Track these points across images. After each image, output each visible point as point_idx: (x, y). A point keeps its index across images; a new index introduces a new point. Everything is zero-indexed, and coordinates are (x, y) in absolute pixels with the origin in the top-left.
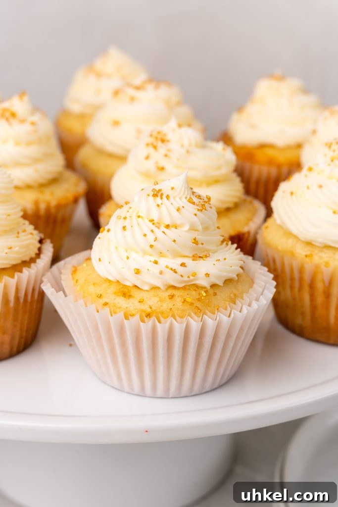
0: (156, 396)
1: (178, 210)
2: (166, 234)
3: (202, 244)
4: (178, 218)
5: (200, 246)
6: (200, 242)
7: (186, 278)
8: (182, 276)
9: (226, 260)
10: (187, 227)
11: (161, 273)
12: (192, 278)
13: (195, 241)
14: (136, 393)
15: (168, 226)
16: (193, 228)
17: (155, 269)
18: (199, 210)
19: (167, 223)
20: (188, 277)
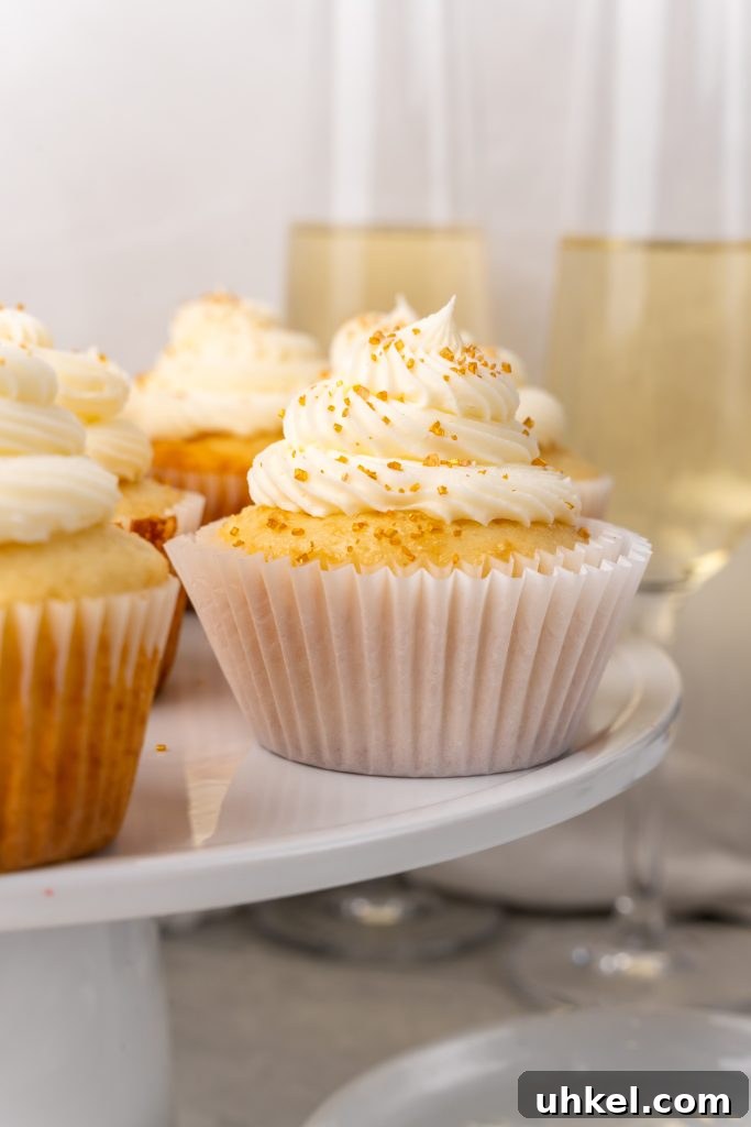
0: (342, 768)
1: (411, 365)
2: (374, 409)
3: (455, 438)
4: (405, 382)
5: (450, 440)
6: (448, 433)
7: (395, 493)
8: (388, 487)
9: (508, 480)
10: (423, 401)
11: (346, 478)
12: (408, 493)
13: (437, 427)
14: (303, 760)
15: (383, 396)
16: (435, 403)
17: (336, 472)
18: (454, 369)
19: (383, 388)
20: (402, 491)
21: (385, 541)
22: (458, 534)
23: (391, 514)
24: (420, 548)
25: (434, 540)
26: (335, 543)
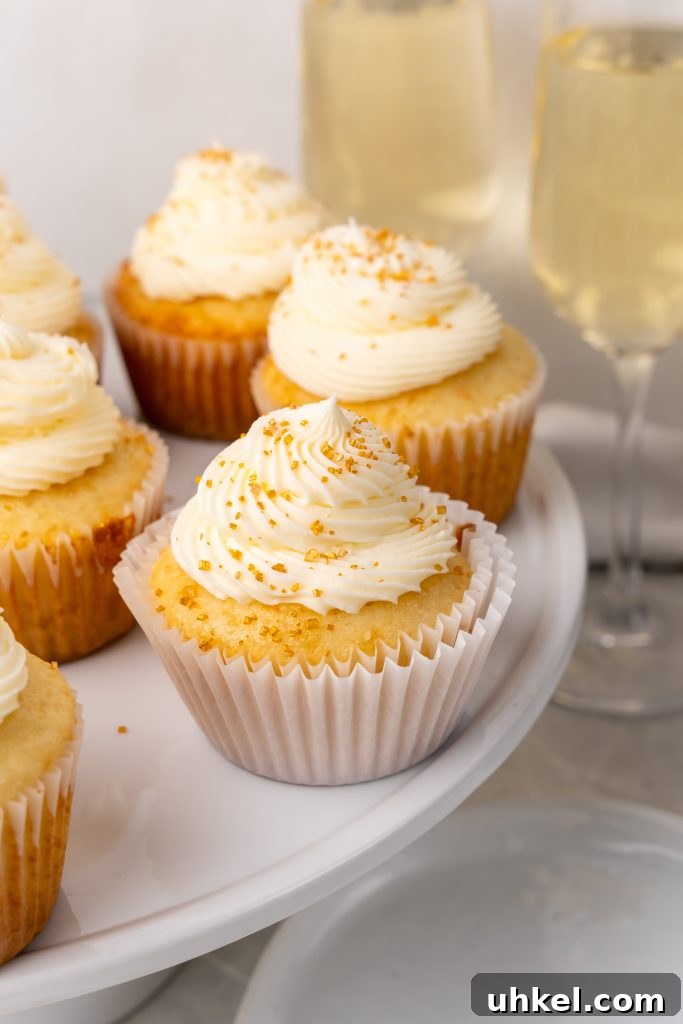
1: (295, 466)
2: (263, 508)
3: (332, 533)
4: (289, 481)
5: (328, 535)
6: (327, 529)
7: (278, 593)
8: (273, 588)
9: (378, 567)
10: (304, 501)
11: (238, 576)
12: (289, 593)
13: (318, 527)
15: (272, 494)
16: (316, 501)
17: (231, 569)
18: (333, 471)
19: (272, 488)
20: (284, 591)
21: (269, 638)
22: (331, 628)
23: (276, 608)
24: (297, 643)
25: (311, 635)
26: (231, 633)
